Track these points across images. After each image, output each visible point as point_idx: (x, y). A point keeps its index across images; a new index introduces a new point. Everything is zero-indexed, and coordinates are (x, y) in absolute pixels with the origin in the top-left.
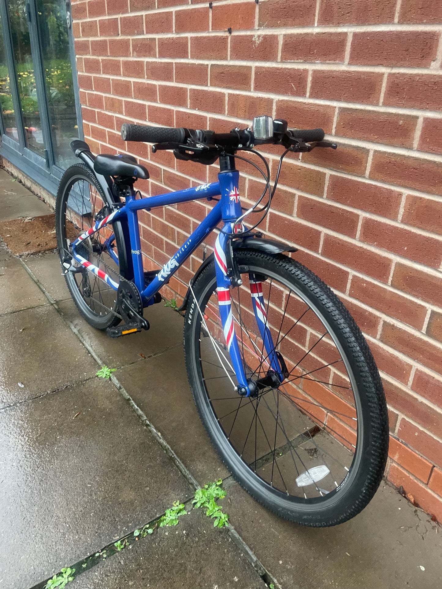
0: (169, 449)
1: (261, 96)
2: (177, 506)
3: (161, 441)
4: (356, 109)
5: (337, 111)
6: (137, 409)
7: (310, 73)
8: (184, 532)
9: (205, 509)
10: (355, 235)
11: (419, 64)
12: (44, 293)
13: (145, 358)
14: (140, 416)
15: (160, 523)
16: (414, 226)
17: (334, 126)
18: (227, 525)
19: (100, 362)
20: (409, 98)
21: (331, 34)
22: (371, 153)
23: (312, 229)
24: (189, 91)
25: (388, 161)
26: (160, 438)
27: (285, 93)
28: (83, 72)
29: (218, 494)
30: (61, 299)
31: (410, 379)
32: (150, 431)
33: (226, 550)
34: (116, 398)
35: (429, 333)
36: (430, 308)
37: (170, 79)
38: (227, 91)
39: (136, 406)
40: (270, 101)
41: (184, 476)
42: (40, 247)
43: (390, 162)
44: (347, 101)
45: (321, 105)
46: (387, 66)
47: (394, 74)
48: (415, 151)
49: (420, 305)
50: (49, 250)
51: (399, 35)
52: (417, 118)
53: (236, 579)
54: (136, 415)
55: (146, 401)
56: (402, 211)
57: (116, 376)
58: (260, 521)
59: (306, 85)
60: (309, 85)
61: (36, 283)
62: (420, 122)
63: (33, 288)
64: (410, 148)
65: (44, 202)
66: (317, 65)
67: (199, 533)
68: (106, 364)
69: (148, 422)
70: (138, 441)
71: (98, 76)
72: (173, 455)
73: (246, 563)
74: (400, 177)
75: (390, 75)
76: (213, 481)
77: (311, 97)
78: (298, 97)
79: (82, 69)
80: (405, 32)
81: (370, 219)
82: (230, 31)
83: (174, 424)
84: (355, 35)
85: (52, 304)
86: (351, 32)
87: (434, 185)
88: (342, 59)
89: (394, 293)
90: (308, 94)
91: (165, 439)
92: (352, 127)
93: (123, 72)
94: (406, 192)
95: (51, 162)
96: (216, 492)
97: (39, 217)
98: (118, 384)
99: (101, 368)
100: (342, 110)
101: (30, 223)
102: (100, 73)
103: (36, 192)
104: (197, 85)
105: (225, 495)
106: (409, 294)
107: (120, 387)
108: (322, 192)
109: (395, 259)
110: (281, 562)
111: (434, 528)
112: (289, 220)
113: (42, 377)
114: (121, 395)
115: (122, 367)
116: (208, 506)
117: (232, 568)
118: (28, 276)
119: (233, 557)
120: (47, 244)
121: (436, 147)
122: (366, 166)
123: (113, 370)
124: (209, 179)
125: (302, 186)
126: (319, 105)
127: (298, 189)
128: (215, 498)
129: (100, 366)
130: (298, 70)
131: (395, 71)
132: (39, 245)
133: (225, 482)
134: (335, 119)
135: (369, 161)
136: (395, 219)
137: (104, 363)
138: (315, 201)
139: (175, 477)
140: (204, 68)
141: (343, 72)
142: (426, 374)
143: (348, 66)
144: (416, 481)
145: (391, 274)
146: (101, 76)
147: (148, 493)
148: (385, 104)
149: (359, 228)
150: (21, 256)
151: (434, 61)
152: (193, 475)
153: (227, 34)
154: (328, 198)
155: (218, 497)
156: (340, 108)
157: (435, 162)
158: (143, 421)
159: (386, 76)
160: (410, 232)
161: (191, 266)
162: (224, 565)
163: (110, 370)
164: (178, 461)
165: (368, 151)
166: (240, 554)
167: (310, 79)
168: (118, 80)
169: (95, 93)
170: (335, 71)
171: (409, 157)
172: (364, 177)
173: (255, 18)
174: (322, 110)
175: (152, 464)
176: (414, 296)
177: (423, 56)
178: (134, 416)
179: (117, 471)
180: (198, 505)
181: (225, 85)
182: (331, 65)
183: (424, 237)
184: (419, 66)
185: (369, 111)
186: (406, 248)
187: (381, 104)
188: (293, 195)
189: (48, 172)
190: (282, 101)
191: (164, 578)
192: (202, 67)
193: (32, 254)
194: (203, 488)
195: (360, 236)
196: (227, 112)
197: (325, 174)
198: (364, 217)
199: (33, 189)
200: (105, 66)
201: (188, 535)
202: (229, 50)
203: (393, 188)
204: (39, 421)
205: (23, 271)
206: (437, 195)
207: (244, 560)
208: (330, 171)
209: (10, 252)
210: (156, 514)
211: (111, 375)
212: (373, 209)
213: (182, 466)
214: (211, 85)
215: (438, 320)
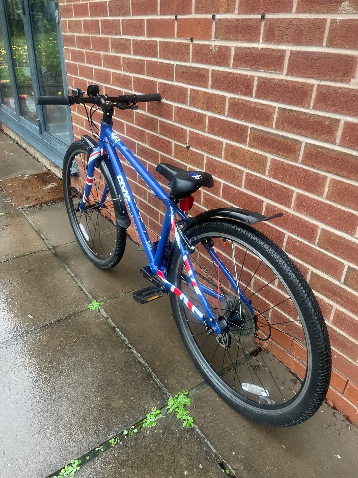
0: (146, 366)
1: (216, 93)
2: (155, 411)
3: (141, 360)
4: (292, 110)
5: (277, 110)
6: (121, 335)
7: (256, 79)
8: (161, 431)
9: (176, 414)
10: (290, 205)
11: (341, 79)
12: (43, 240)
13: (125, 293)
14: (123, 341)
15: (143, 424)
16: (336, 202)
17: (275, 121)
18: (193, 426)
19: (90, 297)
20: (334, 105)
21: (273, 50)
22: (303, 145)
23: (257, 198)
24: (158, 84)
25: (316, 152)
26: (140, 358)
27: (235, 92)
28: (69, 60)
29: (185, 402)
30: (57, 244)
31: (331, 316)
32: (132, 353)
33: (192, 445)
34: (104, 326)
35: (345, 283)
36: (347, 264)
37: (142, 73)
38: (189, 87)
39: (120, 333)
40: (224, 98)
41: (159, 388)
42: (37, 201)
43: (318, 153)
44: (285, 102)
45: (265, 105)
46: (317, 79)
47: (322, 86)
48: (337, 145)
49: (340, 262)
50: (44, 203)
51: (326, 56)
52: (339, 120)
53: (201, 466)
54: (120, 340)
55: (128, 328)
56: (326, 190)
57: (103, 309)
58: (218, 422)
59: (253, 87)
60: (255, 88)
61: (36, 232)
62: (342, 124)
63: (34, 236)
64: (333, 143)
65: (38, 161)
66: (261, 73)
67: (172, 432)
68: (95, 299)
69: (130, 345)
70: (123, 360)
71: (82, 64)
72: (150, 371)
73: (208, 454)
74: (325, 165)
75: (319, 86)
76: (181, 392)
77: (257, 97)
78: (247, 97)
79: (69, 58)
80: (331, 54)
81: (302, 195)
82: (191, 40)
83: (150, 347)
84: (292, 52)
85: (50, 249)
86: (288, 50)
87: (352, 173)
88: (281, 71)
89: (320, 251)
90: (254, 95)
91: (144, 359)
92: (288, 124)
93: (103, 63)
94: (330, 176)
95: (43, 130)
96: (184, 400)
97: (35, 175)
98: (105, 315)
99: (92, 302)
100: (281, 110)
101: (27, 180)
102: (84, 63)
103: (31, 153)
104: (164, 79)
105: (191, 403)
106: (332, 253)
107: (107, 317)
108: (265, 171)
109: (321, 226)
110: (234, 453)
111: (347, 426)
112: (238, 191)
113: (46, 310)
114: (108, 324)
115: (108, 301)
116: (178, 411)
117: (197, 458)
118: (30, 226)
119: (198, 449)
120: (43, 198)
121: (353, 144)
122: (299, 154)
123: (101, 304)
124: (174, 154)
125: (249, 165)
126: (262, 104)
127: (245, 167)
128: (183, 404)
129: (91, 300)
130: (246, 75)
131: (323, 83)
132: (37, 199)
133: (190, 392)
134: (275, 116)
135: (301, 150)
136: (321, 195)
137: (94, 297)
138: (259, 177)
139: (153, 389)
140: (170, 67)
141: (282, 80)
142: (343, 313)
143: (286, 76)
144: (334, 391)
145: (318, 237)
146: (85, 65)
147: (133, 401)
148: (315, 108)
149: (293, 200)
150: (22, 209)
151: (353, 78)
152: (166, 387)
153: (189, 42)
154: (269, 176)
155: (185, 404)
156: (279, 108)
157: (352, 155)
158: (126, 345)
159: (315, 87)
160: (333, 206)
161: (159, 220)
162: (191, 456)
163: (98, 304)
164: (154, 376)
165: (301, 143)
166: (203, 447)
167: (255, 83)
168: (99, 69)
169: (80, 78)
170: (276, 79)
171: (333, 150)
172: (298, 162)
173: (212, 32)
174: (265, 108)
175: (135, 379)
176: (335, 254)
177: (345, 74)
178: (119, 340)
179: (109, 384)
180: (171, 410)
181: (187, 82)
182: (273, 74)
183: (343, 211)
184: (341, 81)
185: (302, 113)
186: (329, 218)
187: (311, 108)
188: (242, 172)
189: (40, 137)
190: (233, 98)
191: (148, 466)
192: (169, 66)
193: (31, 207)
194: (174, 397)
195: (294, 207)
196: (189, 103)
197: (267, 157)
198: (297, 193)
199: (28, 150)
200: (88, 57)
201: (164, 433)
202: (191, 54)
203: (320, 172)
204: (47, 345)
205: (25, 221)
206: (354, 180)
207: (206, 452)
208: (271, 155)
209: (14, 205)
210: (139, 417)
211: (100, 307)
212: (305, 187)
213: (158, 381)
214: (176, 81)
215: (353, 274)
